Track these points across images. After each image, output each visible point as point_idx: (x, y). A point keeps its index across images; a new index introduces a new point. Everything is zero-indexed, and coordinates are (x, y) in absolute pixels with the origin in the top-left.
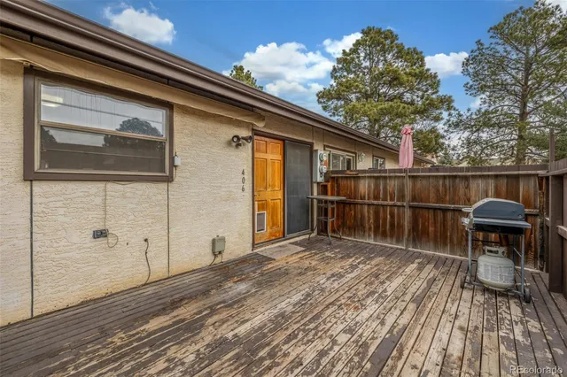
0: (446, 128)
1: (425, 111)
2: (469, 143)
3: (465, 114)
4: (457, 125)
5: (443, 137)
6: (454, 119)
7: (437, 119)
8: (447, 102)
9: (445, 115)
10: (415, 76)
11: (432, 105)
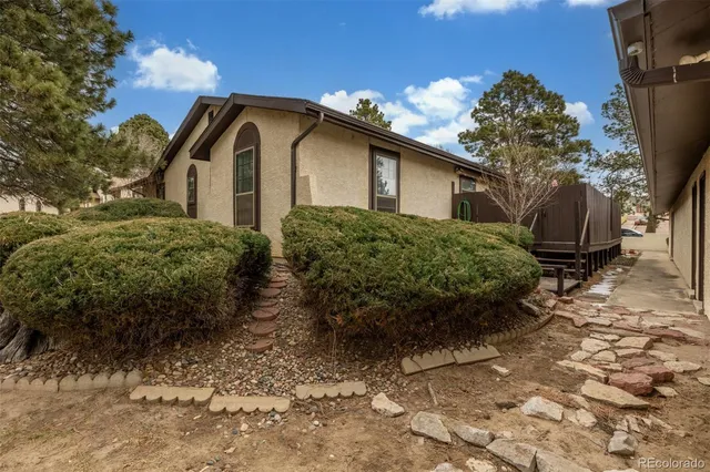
0: (586, 167)
1: (565, 153)
2: (610, 182)
3: (605, 155)
4: (597, 164)
5: (582, 177)
6: (594, 159)
7: (577, 161)
8: (586, 146)
9: (585, 157)
10: (556, 120)
11: (572, 148)
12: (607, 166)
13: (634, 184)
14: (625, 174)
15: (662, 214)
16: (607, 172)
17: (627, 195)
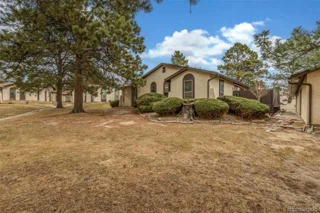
0: (265, 79)
2: (274, 85)
3: (273, 75)
4: (269, 78)
6: (268, 76)
7: (263, 77)
9: (265, 75)
10: (255, 62)
11: (261, 72)
12: (273, 78)
13: (283, 86)
14: (280, 82)
15: (293, 97)
16: (273, 81)
17: (281, 89)
